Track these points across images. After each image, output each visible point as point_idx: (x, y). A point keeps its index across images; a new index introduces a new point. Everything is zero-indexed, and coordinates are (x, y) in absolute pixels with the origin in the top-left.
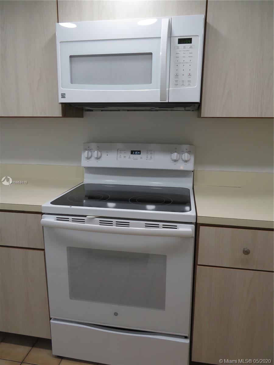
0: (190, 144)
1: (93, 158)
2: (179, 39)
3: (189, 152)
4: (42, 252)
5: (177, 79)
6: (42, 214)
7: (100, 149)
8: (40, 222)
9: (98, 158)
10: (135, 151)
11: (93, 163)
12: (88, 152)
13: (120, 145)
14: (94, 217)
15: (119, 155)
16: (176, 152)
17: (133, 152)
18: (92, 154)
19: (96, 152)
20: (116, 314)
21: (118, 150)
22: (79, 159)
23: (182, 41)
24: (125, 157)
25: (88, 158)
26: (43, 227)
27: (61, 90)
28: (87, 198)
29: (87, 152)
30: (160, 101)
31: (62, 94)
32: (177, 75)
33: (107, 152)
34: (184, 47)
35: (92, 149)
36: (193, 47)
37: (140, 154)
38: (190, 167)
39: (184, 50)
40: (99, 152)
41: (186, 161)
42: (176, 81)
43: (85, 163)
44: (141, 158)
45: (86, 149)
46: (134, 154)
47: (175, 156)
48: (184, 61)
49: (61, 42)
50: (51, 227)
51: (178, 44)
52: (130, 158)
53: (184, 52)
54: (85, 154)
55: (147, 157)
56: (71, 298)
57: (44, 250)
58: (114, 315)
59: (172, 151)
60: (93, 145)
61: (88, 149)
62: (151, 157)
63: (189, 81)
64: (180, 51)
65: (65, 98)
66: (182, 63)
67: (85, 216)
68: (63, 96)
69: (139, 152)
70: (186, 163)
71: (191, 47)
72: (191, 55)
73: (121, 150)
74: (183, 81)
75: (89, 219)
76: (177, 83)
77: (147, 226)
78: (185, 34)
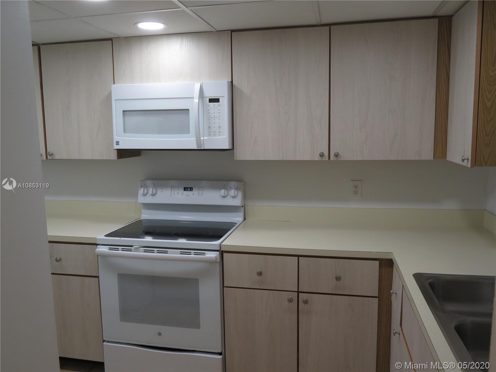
0: (239, 180)
1: (148, 195)
2: (209, 99)
3: (237, 189)
4: (97, 279)
5: (209, 130)
6: (97, 245)
7: (155, 186)
8: (95, 251)
9: (153, 195)
10: (187, 188)
11: (149, 200)
12: (144, 189)
13: (173, 183)
14: (140, 247)
15: (173, 192)
16: (224, 188)
17: (185, 189)
18: (148, 191)
19: (151, 189)
20: (160, 334)
21: (172, 187)
22: (136, 196)
23: (211, 100)
24: (178, 193)
25: (144, 195)
26: (98, 255)
27: (116, 138)
28: (144, 233)
29: (142, 189)
30: (198, 148)
31: (116, 141)
32: (209, 127)
33: (162, 189)
34: (214, 105)
35: (148, 186)
36: (221, 105)
37: (192, 190)
38: (237, 202)
39: (214, 107)
40: (154, 189)
41: (234, 197)
42: (209, 132)
43: (142, 199)
44: (193, 194)
45: (142, 187)
46: (187, 190)
47: (223, 192)
48: (214, 116)
49: (115, 100)
50: (104, 256)
51: (209, 102)
52: (182, 194)
53: (214, 109)
54: (141, 191)
55: (199, 194)
56: (121, 321)
57: (98, 277)
58: (158, 335)
59: (220, 188)
60: (149, 183)
61: (145, 186)
62: (202, 194)
63: (219, 132)
64: (211, 108)
65: (119, 145)
66: (213, 118)
67: (132, 246)
68: (118, 143)
69: (191, 189)
70: (234, 199)
71: (219, 105)
72: (219, 111)
73: (174, 187)
74: (215, 132)
75: (135, 248)
76: (210, 134)
77: (182, 253)
78: (214, 96)
